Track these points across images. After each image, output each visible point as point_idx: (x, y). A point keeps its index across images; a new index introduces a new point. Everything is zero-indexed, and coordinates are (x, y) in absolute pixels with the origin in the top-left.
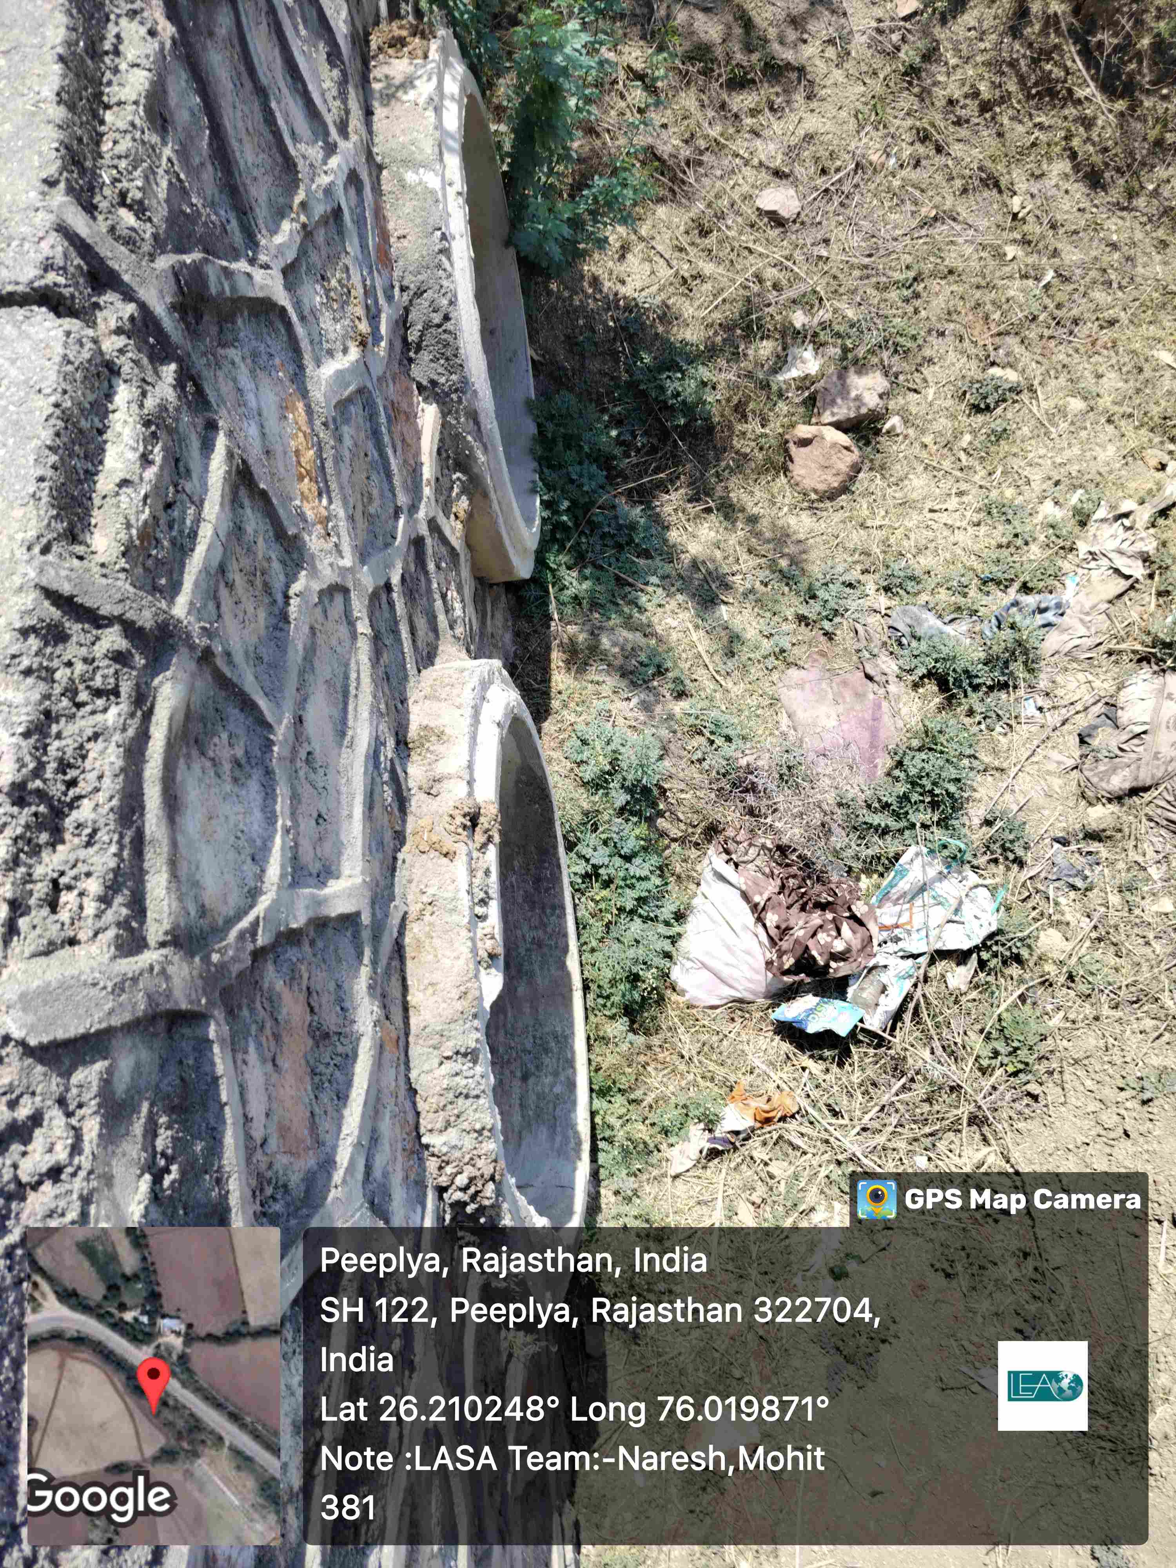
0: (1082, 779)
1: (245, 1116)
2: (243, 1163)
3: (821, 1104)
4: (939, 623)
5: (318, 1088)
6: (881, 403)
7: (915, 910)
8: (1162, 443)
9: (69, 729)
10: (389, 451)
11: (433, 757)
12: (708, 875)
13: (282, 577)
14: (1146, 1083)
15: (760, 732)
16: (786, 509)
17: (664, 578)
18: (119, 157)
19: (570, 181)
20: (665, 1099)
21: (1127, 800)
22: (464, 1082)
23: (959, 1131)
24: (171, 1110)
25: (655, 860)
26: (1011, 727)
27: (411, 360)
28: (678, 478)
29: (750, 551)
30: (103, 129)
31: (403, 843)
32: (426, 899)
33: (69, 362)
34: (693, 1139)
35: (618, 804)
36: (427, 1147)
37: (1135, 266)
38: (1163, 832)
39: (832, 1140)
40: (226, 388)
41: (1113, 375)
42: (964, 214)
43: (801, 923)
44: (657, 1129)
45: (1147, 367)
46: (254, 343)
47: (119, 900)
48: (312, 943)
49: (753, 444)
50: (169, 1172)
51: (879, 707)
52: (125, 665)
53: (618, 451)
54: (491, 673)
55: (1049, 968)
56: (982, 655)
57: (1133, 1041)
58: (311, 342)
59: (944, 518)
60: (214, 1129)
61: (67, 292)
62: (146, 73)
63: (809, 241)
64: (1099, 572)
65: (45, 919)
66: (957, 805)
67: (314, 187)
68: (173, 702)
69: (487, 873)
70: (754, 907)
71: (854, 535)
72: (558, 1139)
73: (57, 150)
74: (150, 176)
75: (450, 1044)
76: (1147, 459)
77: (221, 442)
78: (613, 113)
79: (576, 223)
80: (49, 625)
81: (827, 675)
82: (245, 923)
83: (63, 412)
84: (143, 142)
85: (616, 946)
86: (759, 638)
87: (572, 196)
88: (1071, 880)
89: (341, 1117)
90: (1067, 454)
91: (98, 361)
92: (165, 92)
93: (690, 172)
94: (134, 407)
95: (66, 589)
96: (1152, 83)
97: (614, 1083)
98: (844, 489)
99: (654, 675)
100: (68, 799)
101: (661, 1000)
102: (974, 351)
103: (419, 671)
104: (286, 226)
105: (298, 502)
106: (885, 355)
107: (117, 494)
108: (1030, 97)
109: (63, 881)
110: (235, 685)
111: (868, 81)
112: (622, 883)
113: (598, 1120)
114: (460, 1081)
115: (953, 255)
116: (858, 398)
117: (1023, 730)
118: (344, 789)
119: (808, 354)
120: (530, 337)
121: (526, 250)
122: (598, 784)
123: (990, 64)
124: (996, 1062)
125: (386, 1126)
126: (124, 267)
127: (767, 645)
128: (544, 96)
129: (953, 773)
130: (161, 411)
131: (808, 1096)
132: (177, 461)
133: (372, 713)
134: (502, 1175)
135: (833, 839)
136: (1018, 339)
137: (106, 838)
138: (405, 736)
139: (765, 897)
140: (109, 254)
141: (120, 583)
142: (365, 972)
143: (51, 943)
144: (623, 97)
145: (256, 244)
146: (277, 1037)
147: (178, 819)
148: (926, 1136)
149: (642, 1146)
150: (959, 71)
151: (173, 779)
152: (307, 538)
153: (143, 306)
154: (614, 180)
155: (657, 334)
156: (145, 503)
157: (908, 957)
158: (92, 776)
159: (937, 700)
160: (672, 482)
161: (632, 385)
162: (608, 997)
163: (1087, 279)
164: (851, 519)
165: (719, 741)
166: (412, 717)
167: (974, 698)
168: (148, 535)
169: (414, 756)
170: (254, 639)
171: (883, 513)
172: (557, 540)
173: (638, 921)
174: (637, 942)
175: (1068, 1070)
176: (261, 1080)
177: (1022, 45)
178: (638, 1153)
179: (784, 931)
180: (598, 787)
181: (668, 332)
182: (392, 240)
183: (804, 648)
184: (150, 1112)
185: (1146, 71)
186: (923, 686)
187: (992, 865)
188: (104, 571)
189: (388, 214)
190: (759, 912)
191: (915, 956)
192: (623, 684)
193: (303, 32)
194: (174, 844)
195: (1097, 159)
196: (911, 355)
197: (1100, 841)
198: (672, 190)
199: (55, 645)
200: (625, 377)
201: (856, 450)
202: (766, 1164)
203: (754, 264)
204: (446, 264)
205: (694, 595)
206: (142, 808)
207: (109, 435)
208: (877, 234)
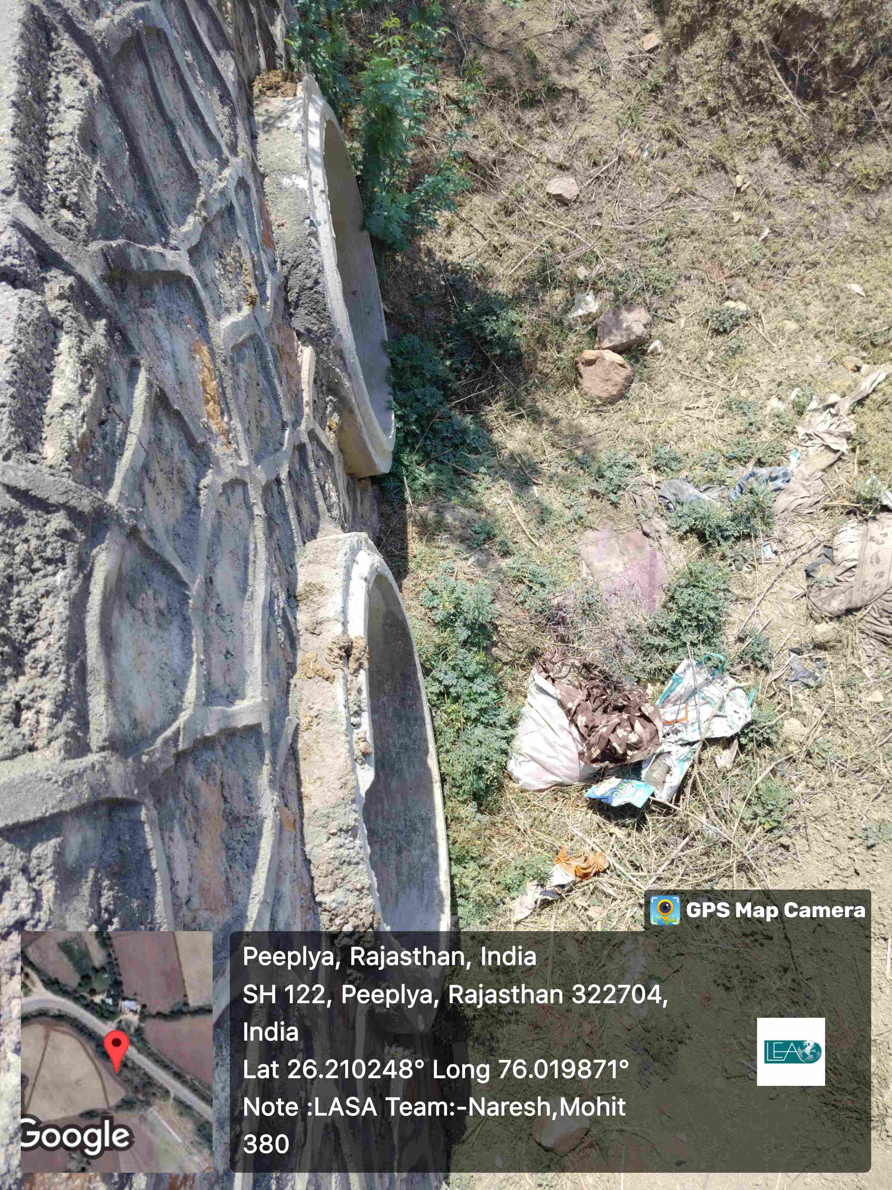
0: (810, 603)
1: (172, 880)
2: (171, 917)
3: (625, 861)
4: (696, 491)
5: (232, 859)
6: (646, 331)
7: (689, 708)
8: (857, 351)
9: (27, 589)
10: (276, 381)
11: (316, 606)
12: (532, 689)
13: (194, 474)
14: (869, 833)
15: (567, 579)
16: (578, 413)
17: (489, 468)
18: (60, 173)
19: (408, 180)
20: (507, 863)
21: (844, 618)
22: (347, 852)
23: (731, 876)
24: (112, 875)
25: (491, 680)
26: (754, 567)
27: (291, 315)
28: (497, 393)
29: (553, 445)
30: (47, 153)
31: (294, 672)
32: (313, 713)
33: (23, 320)
34: (530, 893)
35: (462, 638)
36: (320, 904)
37: (829, 223)
38: (872, 641)
39: (635, 888)
40: (147, 337)
41: (817, 303)
42: (700, 189)
43: (604, 722)
44: (502, 886)
45: (842, 296)
46: (168, 304)
47: (67, 715)
48: (224, 749)
49: (552, 366)
50: (111, 923)
51: (655, 556)
52: (69, 540)
53: (452, 376)
54: (359, 542)
55: (792, 748)
56: (730, 514)
57: (858, 802)
58: (213, 303)
59: (696, 413)
60: (147, 890)
61: (20, 270)
62: (79, 112)
63: (586, 215)
64: (814, 449)
65: (10, 732)
66: (716, 627)
67: (211, 191)
68: (107, 567)
69: (359, 691)
70: (568, 712)
71: (630, 430)
72: (426, 897)
73: (12, 169)
74: (83, 185)
75: (335, 823)
76: (846, 363)
77: (143, 376)
78: (437, 129)
79: (412, 210)
80: (10, 512)
81: (615, 534)
82: (169, 733)
83: (19, 356)
84: (78, 162)
85: (465, 747)
86: (563, 509)
87: (409, 191)
88: (805, 681)
89: (250, 881)
90: (786, 362)
91: (46, 318)
92: (93, 125)
93: (496, 170)
94: (74, 351)
95: (23, 485)
96: (835, 89)
97: (467, 852)
98: (621, 396)
99: (484, 540)
100: (27, 641)
101: (501, 787)
102: (713, 289)
103: (304, 543)
104: (191, 219)
105: (205, 420)
106: (647, 296)
107: (62, 415)
108: (744, 103)
109: (24, 702)
110: (157, 554)
111: (624, 97)
112: (467, 699)
113: (456, 882)
114: (344, 852)
115: (694, 220)
116: (628, 328)
117: (764, 568)
118: (246, 632)
119: (590, 298)
120: (383, 296)
121: (375, 231)
122: (447, 624)
123: (714, 81)
124: (756, 822)
125: (286, 888)
126: (64, 250)
127: (568, 514)
128: (384, 119)
129: (712, 603)
130: (94, 353)
131: (616, 855)
132: (108, 389)
133: (267, 574)
134: (379, 923)
135: (625, 656)
136: (745, 280)
137: (56, 669)
138: (294, 592)
139: (576, 703)
140: (53, 242)
141: (64, 480)
142: (266, 770)
143: (15, 750)
144: (444, 118)
145: (168, 232)
146: (197, 820)
147: (113, 655)
148: (706, 881)
149: (490, 900)
150: (692, 87)
151: (109, 625)
152: (212, 445)
153: (79, 278)
154: (439, 177)
155: (477, 289)
156: (83, 421)
157: (686, 745)
158: (45, 624)
159: (698, 549)
160: (493, 397)
161: (460, 327)
162: (460, 787)
163: (794, 233)
164: (627, 417)
165: (536, 587)
166: (300, 577)
167: (725, 546)
168: (86, 444)
169: (302, 606)
170: (173, 521)
171: (651, 412)
172: (409, 444)
173: (481, 727)
174: (481, 742)
175: (811, 825)
176: (185, 852)
177: (737, 66)
178: (488, 906)
179: (592, 729)
180: (446, 626)
181: (485, 287)
182: (274, 228)
183: (597, 515)
184: (96, 877)
185: (829, 80)
186: (687, 539)
187: (746, 672)
188: (52, 471)
189: (270, 209)
190: (572, 715)
191: (691, 744)
192: (462, 547)
193: (201, 81)
194: (110, 673)
195: (797, 146)
196: (666, 295)
197: (826, 650)
198: (483, 183)
199: (15, 527)
200: (454, 321)
201: (629, 367)
202: (586, 910)
203: (546, 234)
204: (314, 243)
205: (513, 480)
206: (85, 646)
207: (54, 373)
208: (636, 207)
